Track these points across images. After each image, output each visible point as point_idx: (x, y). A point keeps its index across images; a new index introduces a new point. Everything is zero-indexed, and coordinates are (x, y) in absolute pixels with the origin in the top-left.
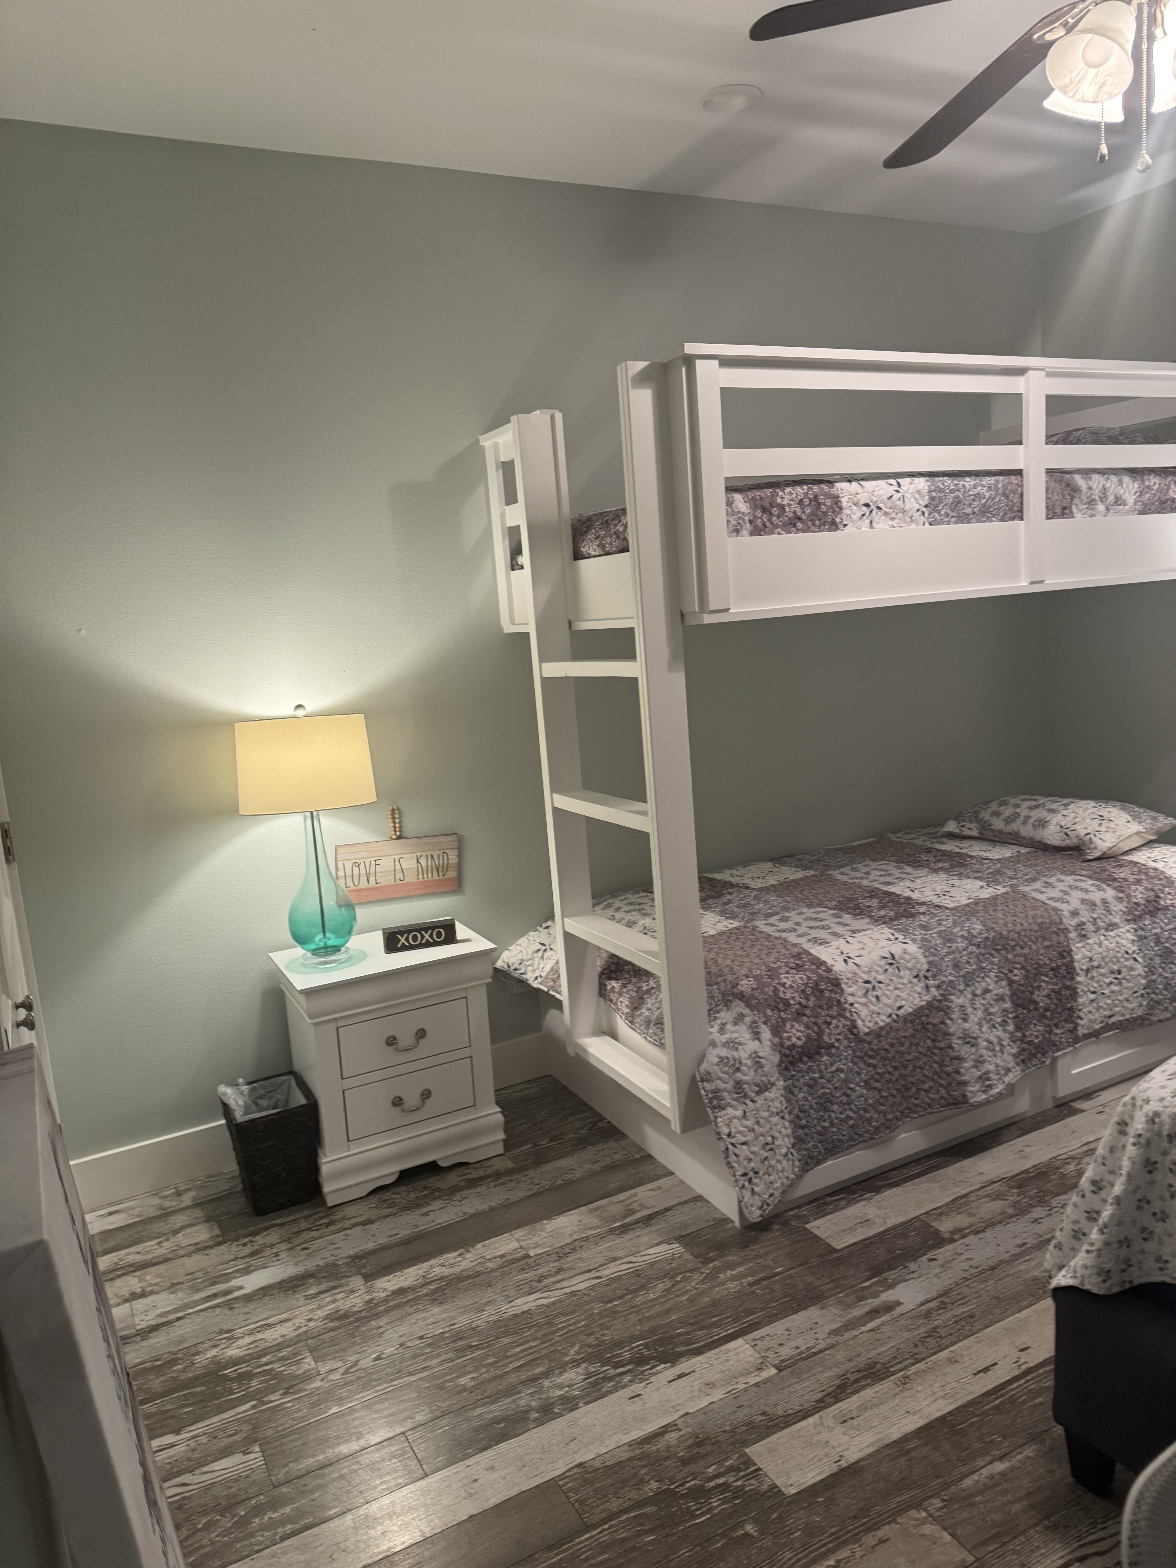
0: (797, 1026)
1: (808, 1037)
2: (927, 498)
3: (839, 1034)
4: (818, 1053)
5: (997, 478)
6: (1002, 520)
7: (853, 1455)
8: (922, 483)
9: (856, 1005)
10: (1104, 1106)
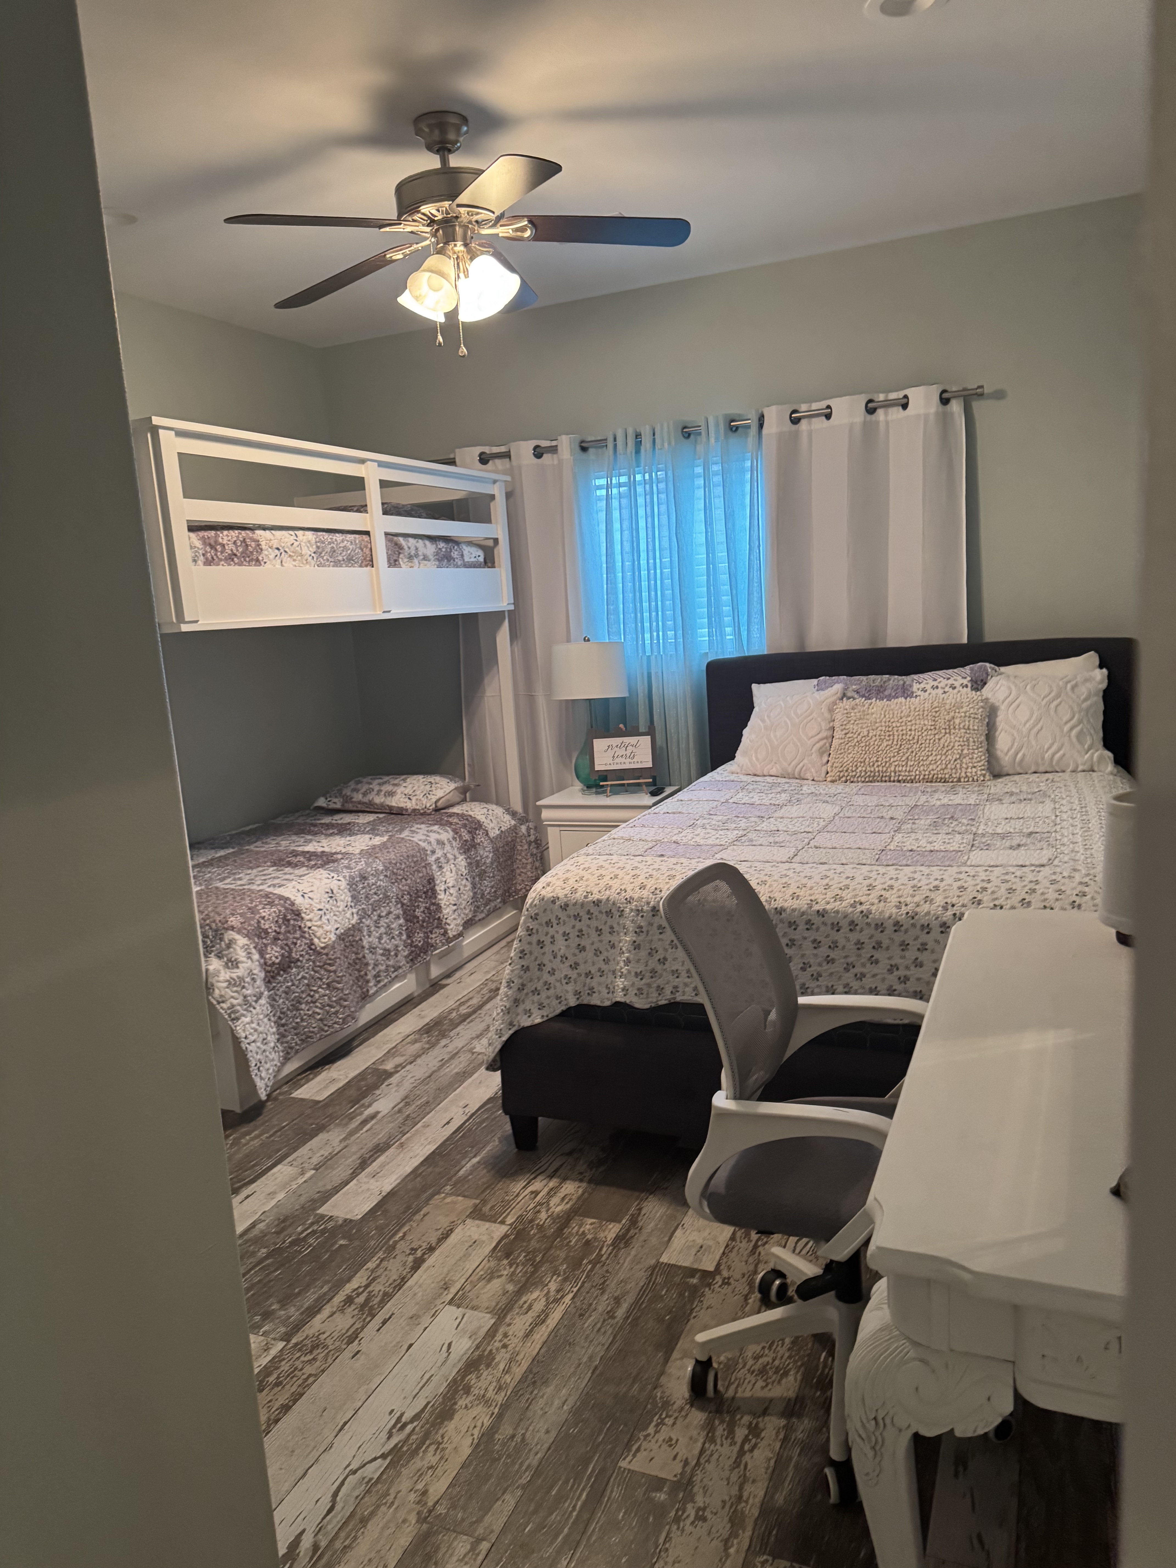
0: (274, 948)
1: (282, 955)
2: (314, 546)
3: (303, 950)
4: (290, 967)
5: (356, 536)
6: (361, 566)
7: (387, 1188)
8: (310, 536)
9: (314, 928)
10: (460, 978)
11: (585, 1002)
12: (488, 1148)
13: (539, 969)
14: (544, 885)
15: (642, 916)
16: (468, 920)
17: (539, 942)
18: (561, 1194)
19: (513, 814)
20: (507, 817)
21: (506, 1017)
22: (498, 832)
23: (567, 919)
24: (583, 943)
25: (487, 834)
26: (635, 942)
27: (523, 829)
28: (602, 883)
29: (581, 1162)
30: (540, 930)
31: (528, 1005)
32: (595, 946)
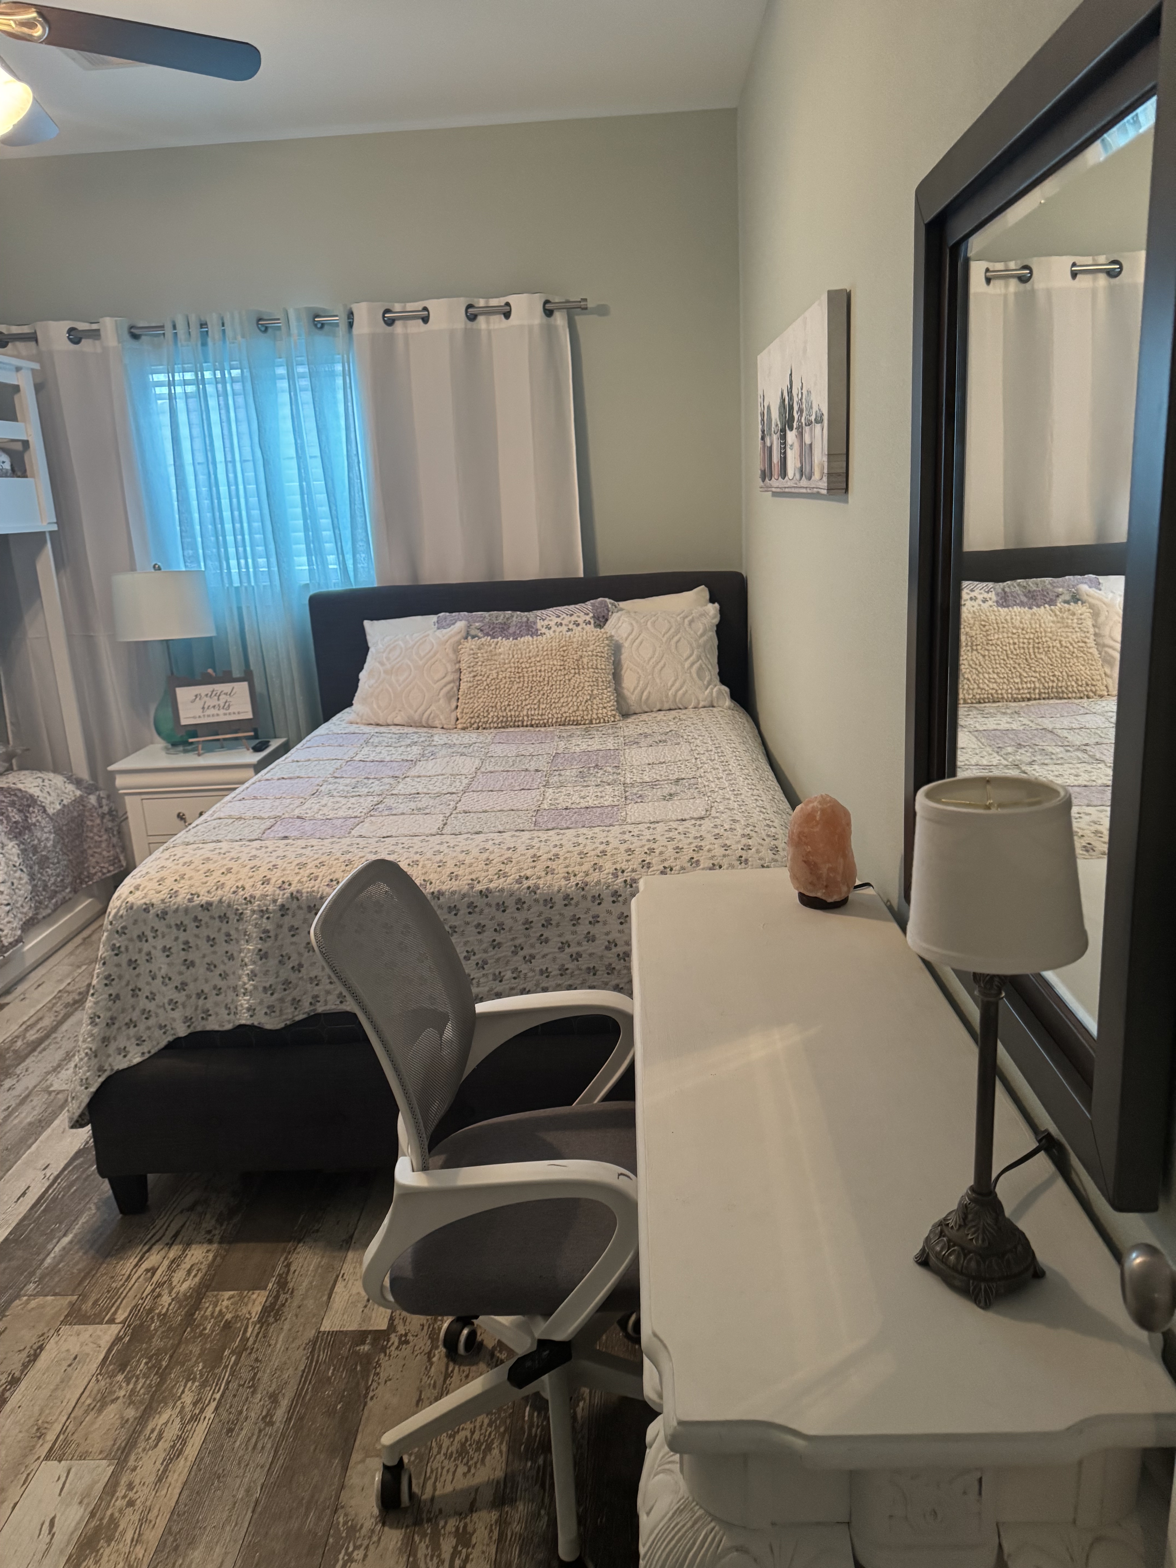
10: (24, 993)
11: (199, 1029)
12: (83, 1220)
13: (133, 996)
14: (132, 889)
15: (268, 918)
16: (28, 921)
17: (130, 962)
18: (186, 1265)
19: (78, 783)
20: (70, 787)
21: (94, 1061)
22: (59, 807)
23: (166, 930)
24: (191, 957)
25: (45, 811)
26: (260, 950)
27: (93, 799)
28: (211, 881)
29: (208, 1216)
30: (131, 947)
31: (121, 1042)
32: (207, 960)
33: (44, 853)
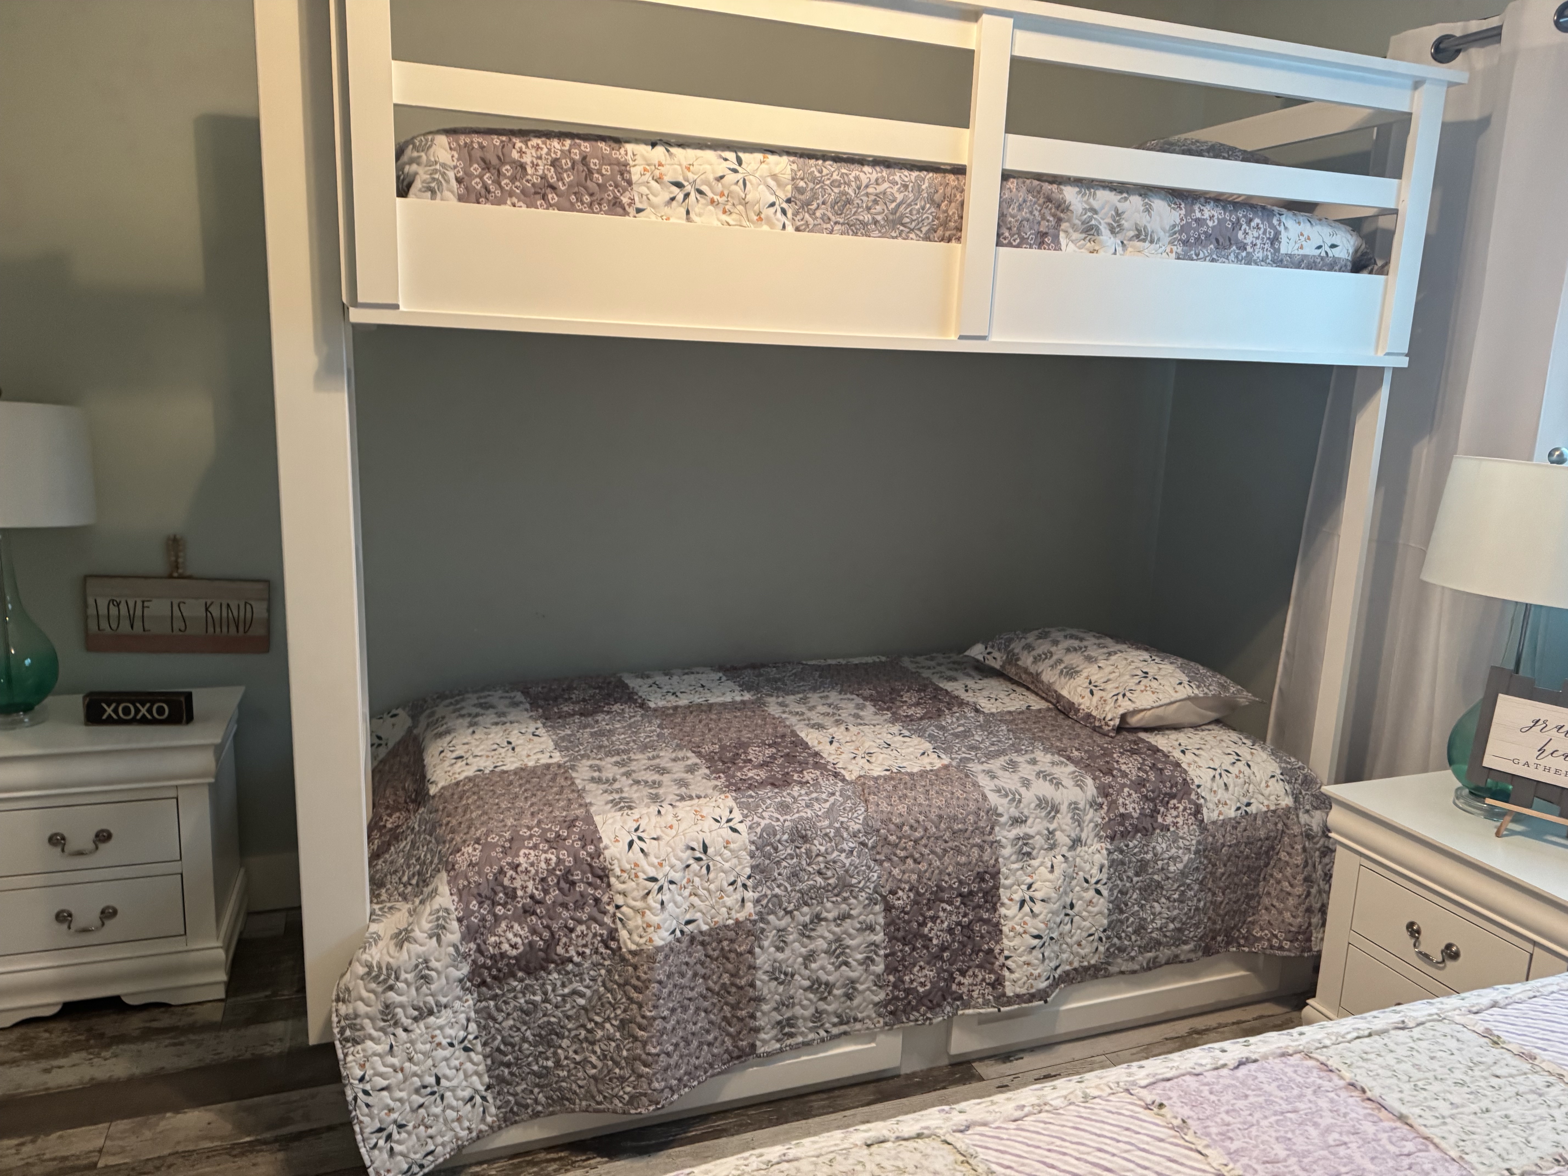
0: (516, 926)
1: (531, 944)
2: (789, 187)
3: (585, 946)
4: (544, 969)
5: (923, 174)
6: (927, 238)
8: (782, 165)
9: (624, 909)
19: (1297, 778)
20: (1280, 787)
33: (1156, 877)
